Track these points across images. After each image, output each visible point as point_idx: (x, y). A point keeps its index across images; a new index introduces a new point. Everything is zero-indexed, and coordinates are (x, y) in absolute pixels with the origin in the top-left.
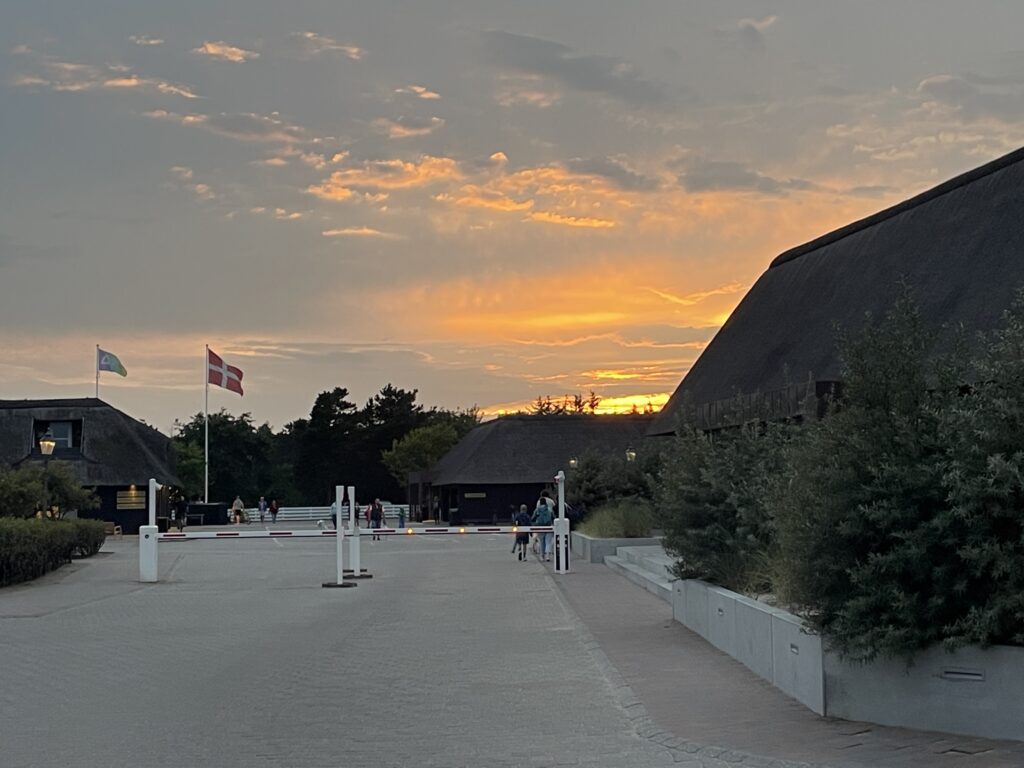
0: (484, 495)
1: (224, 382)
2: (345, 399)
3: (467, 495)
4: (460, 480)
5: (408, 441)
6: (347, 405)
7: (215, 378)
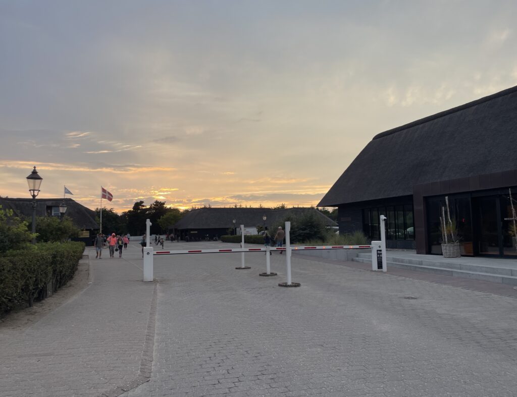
0: (196, 232)
1: (107, 197)
2: (143, 204)
3: (192, 232)
4: (190, 227)
5: (165, 216)
6: (144, 206)
7: (104, 196)
